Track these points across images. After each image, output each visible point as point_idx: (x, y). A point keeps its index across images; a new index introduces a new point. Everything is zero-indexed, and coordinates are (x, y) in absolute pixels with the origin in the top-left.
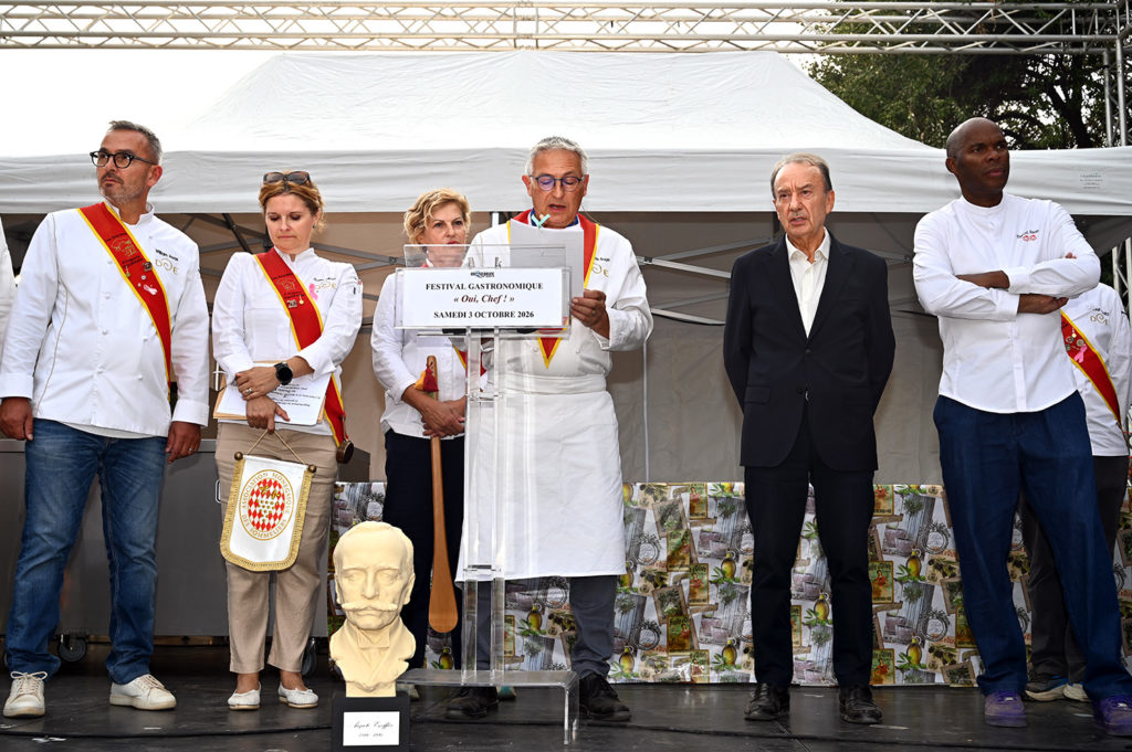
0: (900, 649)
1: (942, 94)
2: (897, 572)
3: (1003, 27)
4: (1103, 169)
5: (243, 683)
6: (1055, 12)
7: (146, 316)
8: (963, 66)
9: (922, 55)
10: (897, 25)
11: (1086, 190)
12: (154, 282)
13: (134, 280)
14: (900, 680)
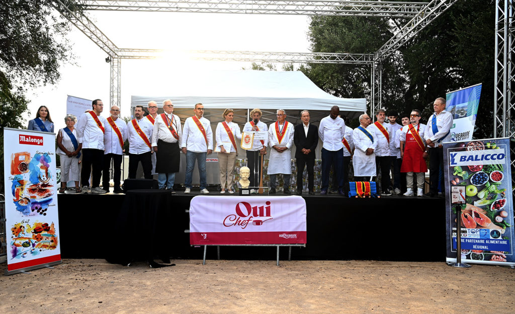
0: (317, 186)
1: (337, 72)
2: (316, 174)
3: (349, 58)
4: (358, 103)
5: (223, 190)
6: (361, 56)
7: (202, 134)
8: (342, 66)
9: (333, 64)
10: (328, 57)
11: (354, 106)
12: (203, 128)
13: (200, 128)
14: (316, 191)
